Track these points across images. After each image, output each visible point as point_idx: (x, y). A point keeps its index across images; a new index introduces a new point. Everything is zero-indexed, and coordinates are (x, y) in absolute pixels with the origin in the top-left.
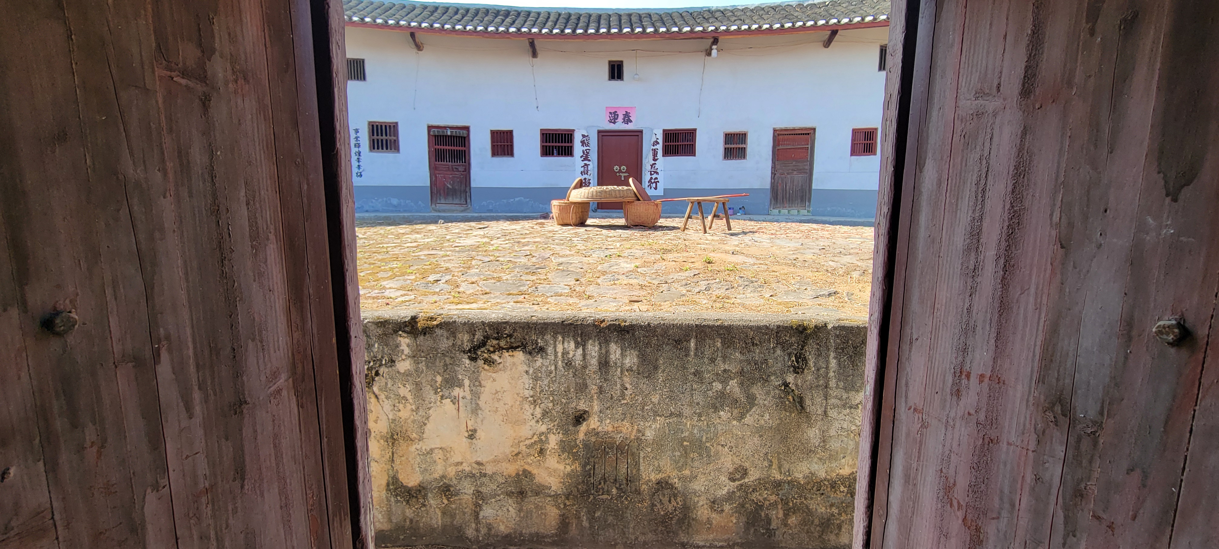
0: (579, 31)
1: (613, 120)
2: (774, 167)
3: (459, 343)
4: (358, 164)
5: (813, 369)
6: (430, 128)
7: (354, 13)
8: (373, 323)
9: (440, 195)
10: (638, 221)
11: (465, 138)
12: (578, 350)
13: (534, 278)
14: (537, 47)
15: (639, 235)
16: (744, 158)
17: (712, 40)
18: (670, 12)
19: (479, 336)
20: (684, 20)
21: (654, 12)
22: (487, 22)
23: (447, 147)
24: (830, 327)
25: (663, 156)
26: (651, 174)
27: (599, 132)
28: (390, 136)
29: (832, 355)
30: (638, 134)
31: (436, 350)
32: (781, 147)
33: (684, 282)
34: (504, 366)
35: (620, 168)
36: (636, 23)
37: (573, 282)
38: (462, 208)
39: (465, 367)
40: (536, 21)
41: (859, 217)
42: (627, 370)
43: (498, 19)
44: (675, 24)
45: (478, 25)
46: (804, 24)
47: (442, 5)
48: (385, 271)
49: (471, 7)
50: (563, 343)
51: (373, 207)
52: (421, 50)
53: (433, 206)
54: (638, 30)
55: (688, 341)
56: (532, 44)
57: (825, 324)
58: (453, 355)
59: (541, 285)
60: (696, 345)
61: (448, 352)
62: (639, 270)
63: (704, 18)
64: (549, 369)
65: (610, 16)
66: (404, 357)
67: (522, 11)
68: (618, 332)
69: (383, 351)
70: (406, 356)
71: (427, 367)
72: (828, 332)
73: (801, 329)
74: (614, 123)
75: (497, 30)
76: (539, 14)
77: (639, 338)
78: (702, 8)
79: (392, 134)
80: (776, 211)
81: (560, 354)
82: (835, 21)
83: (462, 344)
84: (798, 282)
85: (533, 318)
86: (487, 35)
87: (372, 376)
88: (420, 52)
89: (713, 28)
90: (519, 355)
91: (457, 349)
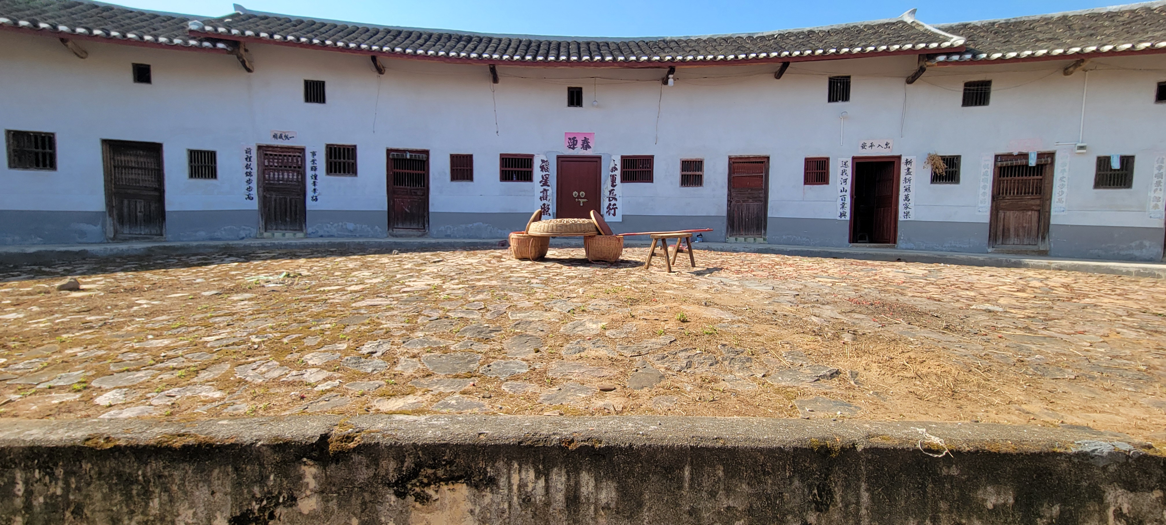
0: (540, 58)
1: (572, 146)
2: (730, 195)
3: (383, 472)
4: (313, 187)
5: (840, 505)
6: (389, 151)
7: (316, 36)
8: (268, 446)
9: (398, 219)
10: (599, 256)
11: (424, 161)
12: (539, 482)
13: (488, 347)
14: (498, 74)
15: (601, 273)
16: (701, 185)
17: (668, 69)
18: (627, 41)
19: (409, 463)
20: (641, 50)
21: (612, 41)
22: (449, 48)
23: (406, 171)
24: (860, 448)
25: (621, 182)
26: (610, 200)
27: (558, 157)
28: (348, 159)
29: (864, 486)
30: (597, 160)
31: (352, 483)
32: (736, 175)
33: (660, 354)
34: (441, 504)
35: (579, 193)
36: (594, 51)
37: (531, 355)
38: (420, 233)
39: (390, 505)
40: (497, 47)
41: (815, 245)
42: (603, 508)
43: (460, 45)
44: (633, 53)
45: (440, 50)
46: (757, 56)
47: (405, 30)
48: (314, 334)
49: (434, 32)
50: (520, 471)
51: (328, 232)
52: (383, 74)
53: (391, 231)
54: (598, 58)
55: (682, 469)
56: (493, 70)
57: (853, 444)
58: (374, 490)
59: (495, 361)
60: (691, 474)
61: (367, 485)
62: (607, 333)
63: (660, 48)
64: (501, 507)
65: (569, 43)
66: (308, 493)
67: (484, 37)
68: (590, 456)
69: (281, 485)
70: (312, 491)
71: (340, 506)
72: (858, 455)
73: (823, 451)
74: (573, 148)
75: (459, 55)
76: (500, 40)
77: (619, 465)
78: (657, 38)
79: (351, 157)
80: (732, 239)
81: (515, 487)
82: (787, 53)
83: (387, 474)
84: (789, 353)
85: (482, 436)
86: (448, 60)
87: (264, 519)
88: (381, 75)
89: (669, 58)
90: (462, 490)
91: (380, 481)
